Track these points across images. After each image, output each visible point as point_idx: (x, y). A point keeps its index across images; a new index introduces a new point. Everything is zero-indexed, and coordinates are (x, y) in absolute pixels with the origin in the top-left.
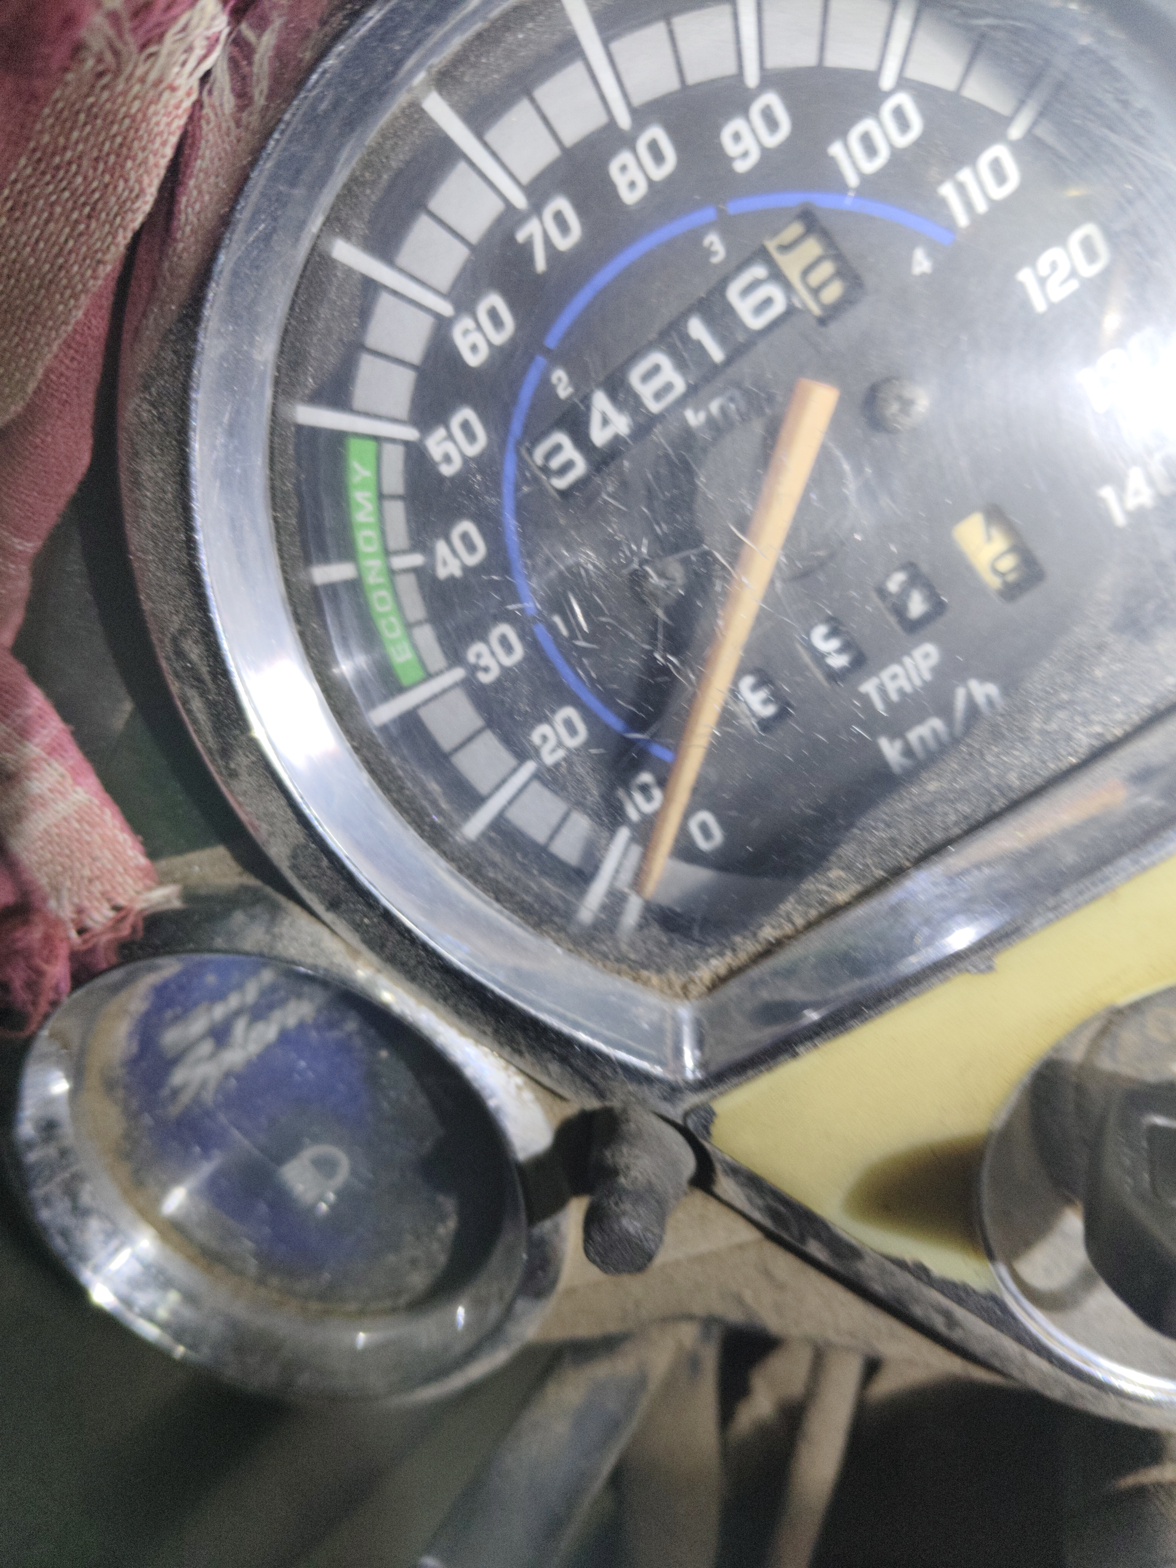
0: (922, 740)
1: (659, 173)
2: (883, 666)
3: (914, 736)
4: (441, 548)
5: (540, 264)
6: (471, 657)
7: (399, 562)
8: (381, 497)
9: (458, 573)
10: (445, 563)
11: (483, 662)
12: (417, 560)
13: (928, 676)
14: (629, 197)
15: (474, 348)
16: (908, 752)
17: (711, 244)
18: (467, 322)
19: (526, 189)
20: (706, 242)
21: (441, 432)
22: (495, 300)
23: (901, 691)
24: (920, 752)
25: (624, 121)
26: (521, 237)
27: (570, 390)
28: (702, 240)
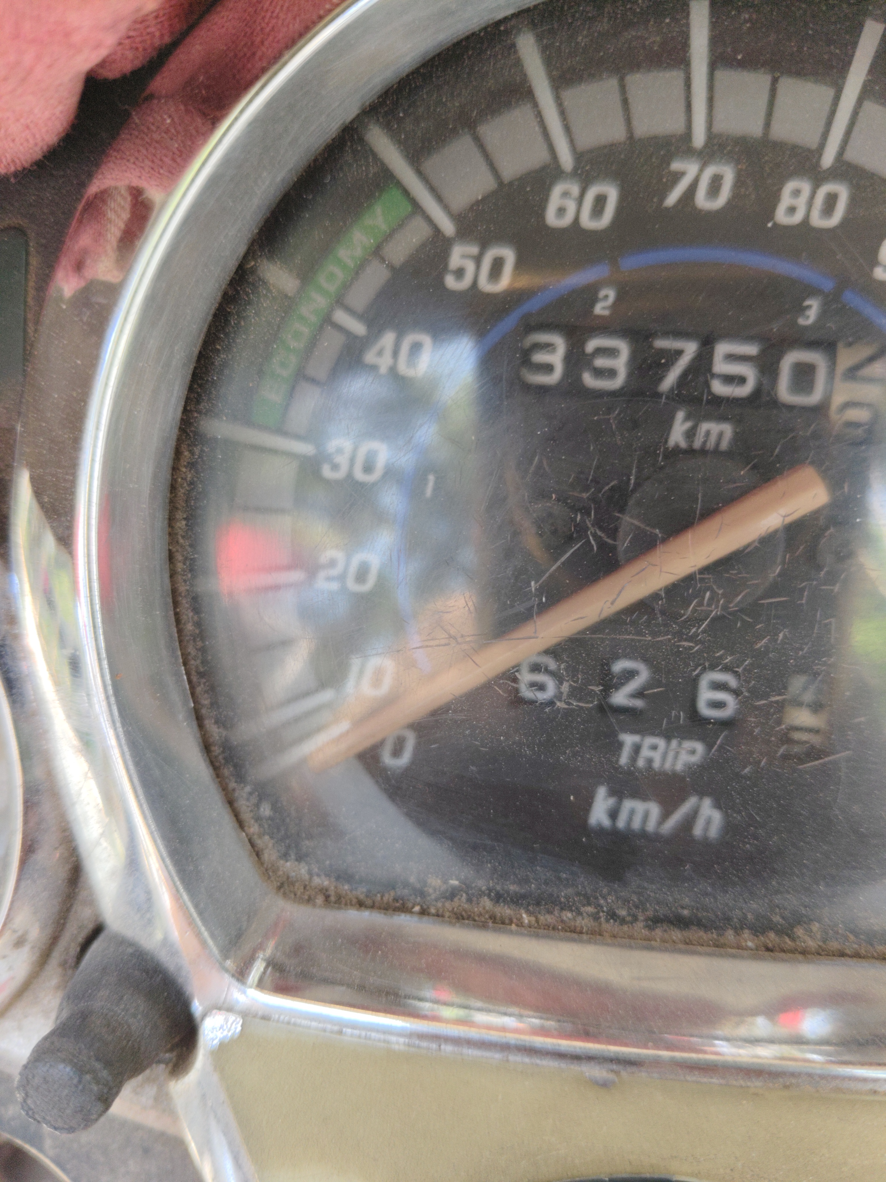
0: (632, 812)
1: (817, 221)
2: (653, 734)
3: (628, 804)
4: (388, 339)
5: (673, 198)
6: (330, 445)
7: (341, 317)
8: (377, 252)
10: (380, 353)
11: (337, 458)
12: (358, 328)
13: (679, 767)
14: (781, 216)
15: (561, 211)
16: (613, 814)
17: (809, 307)
18: (575, 189)
19: (711, 136)
20: (807, 303)
21: (474, 250)
22: (613, 194)
23: (650, 761)
24: (621, 823)
25: (828, 159)
26: (676, 166)
27: (606, 313)
28: (804, 299)
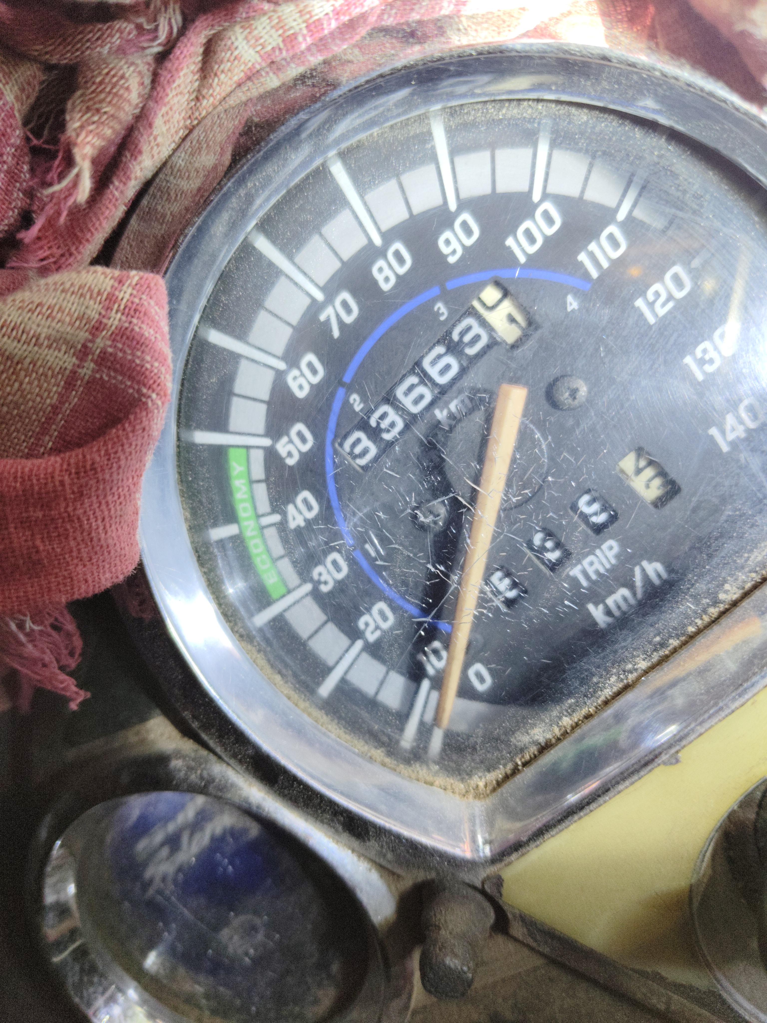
0: (616, 603)
1: (402, 270)
2: (584, 558)
3: (610, 601)
4: (291, 509)
5: (336, 332)
6: (315, 576)
7: (265, 521)
8: (251, 482)
9: (302, 524)
10: (294, 519)
11: (323, 579)
12: (276, 518)
13: (613, 561)
14: (386, 287)
15: (301, 387)
16: (608, 612)
17: (439, 309)
18: (295, 372)
19: (323, 289)
20: (436, 309)
21: (285, 439)
22: (311, 357)
23: (597, 572)
24: (617, 613)
25: (378, 241)
26: (322, 318)
27: (362, 406)
28: (433, 307)
